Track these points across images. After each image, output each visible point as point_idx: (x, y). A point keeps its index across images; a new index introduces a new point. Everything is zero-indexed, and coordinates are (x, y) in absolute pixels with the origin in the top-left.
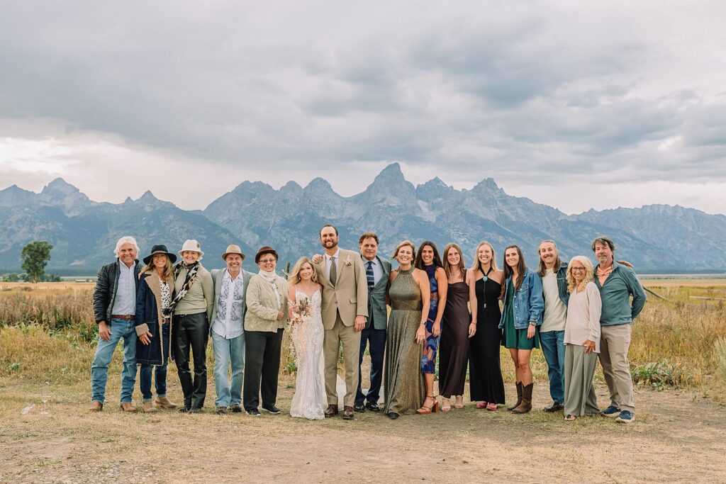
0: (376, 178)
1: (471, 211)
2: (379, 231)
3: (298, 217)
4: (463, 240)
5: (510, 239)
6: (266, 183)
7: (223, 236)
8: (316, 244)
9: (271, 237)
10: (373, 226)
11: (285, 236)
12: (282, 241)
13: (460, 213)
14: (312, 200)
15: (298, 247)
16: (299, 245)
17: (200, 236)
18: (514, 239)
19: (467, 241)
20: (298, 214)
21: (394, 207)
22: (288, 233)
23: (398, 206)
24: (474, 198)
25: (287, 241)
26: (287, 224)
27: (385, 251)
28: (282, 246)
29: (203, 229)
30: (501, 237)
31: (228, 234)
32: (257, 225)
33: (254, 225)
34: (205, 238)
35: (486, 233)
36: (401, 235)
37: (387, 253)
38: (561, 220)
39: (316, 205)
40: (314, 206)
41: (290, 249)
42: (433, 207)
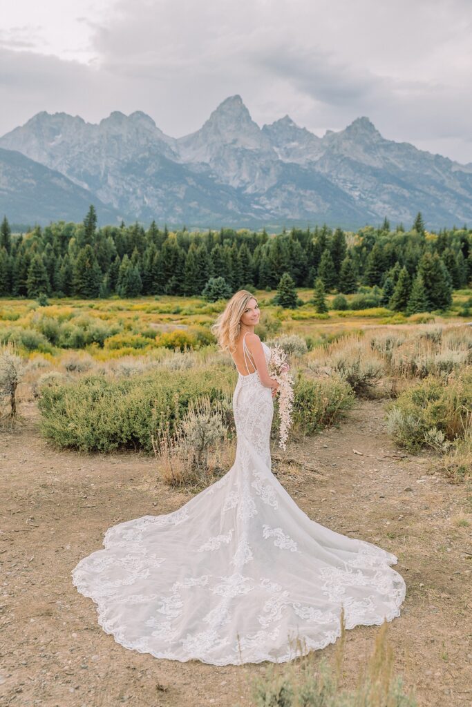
0: (213, 114)
1: (354, 159)
2: (243, 181)
3: (143, 159)
4: (357, 193)
5: (417, 193)
6: (74, 115)
7: (55, 180)
8: (181, 196)
9: (109, 187)
10: (232, 174)
11: (130, 185)
12: (128, 192)
13: (339, 160)
14: (150, 138)
15: (156, 199)
16: (157, 196)
17: (25, 180)
18: (422, 194)
19: (362, 195)
20: (141, 156)
21: (251, 151)
22: (133, 180)
23: (257, 149)
24: (351, 142)
25: (134, 192)
26: (130, 169)
27: (268, 207)
28: (128, 198)
29: (27, 171)
30: (405, 190)
31: (62, 179)
32: (82, 170)
33: (77, 170)
34: (34, 182)
35: (385, 185)
36: (283, 185)
37: (271, 209)
38: (456, 172)
39: (157, 144)
40: (155, 146)
41: (145, 203)
42: (287, 153)
